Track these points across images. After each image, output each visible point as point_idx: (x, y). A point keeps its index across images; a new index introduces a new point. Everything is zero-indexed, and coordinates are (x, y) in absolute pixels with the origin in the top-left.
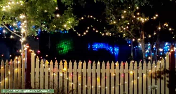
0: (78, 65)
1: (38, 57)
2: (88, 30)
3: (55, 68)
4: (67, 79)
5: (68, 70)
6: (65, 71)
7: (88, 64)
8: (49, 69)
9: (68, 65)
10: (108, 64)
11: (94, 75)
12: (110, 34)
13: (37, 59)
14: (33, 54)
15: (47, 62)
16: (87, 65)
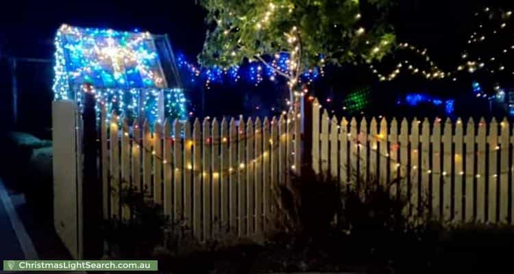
0: (410, 127)
1: (325, 110)
2: (400, 69)
3: (361, 133)
4: (387, 155)
5: (388, 138)
6: (383, 140)
7: (435, 124)
8: (349, 135)
9: (389, 127)
10: (482, 124)
11: (447, 149)
12: (442, 74)
13: (324, 116)
14: (317, 106)
15: (344, 122)
16: (431, 127)
